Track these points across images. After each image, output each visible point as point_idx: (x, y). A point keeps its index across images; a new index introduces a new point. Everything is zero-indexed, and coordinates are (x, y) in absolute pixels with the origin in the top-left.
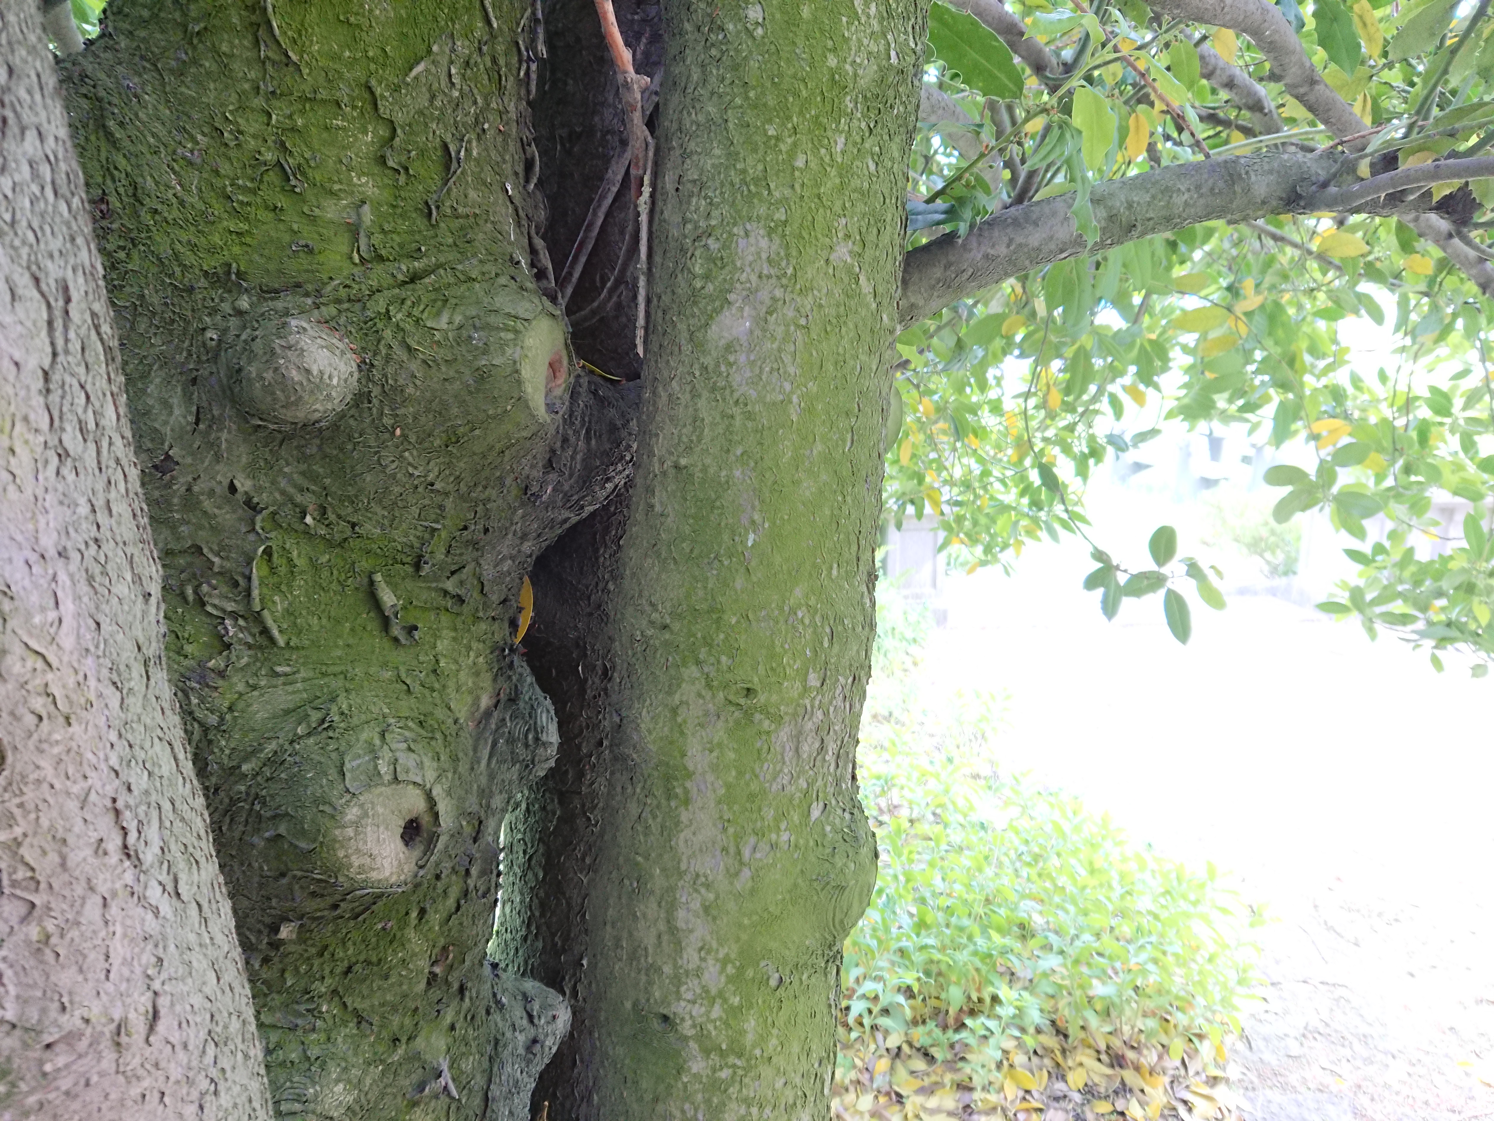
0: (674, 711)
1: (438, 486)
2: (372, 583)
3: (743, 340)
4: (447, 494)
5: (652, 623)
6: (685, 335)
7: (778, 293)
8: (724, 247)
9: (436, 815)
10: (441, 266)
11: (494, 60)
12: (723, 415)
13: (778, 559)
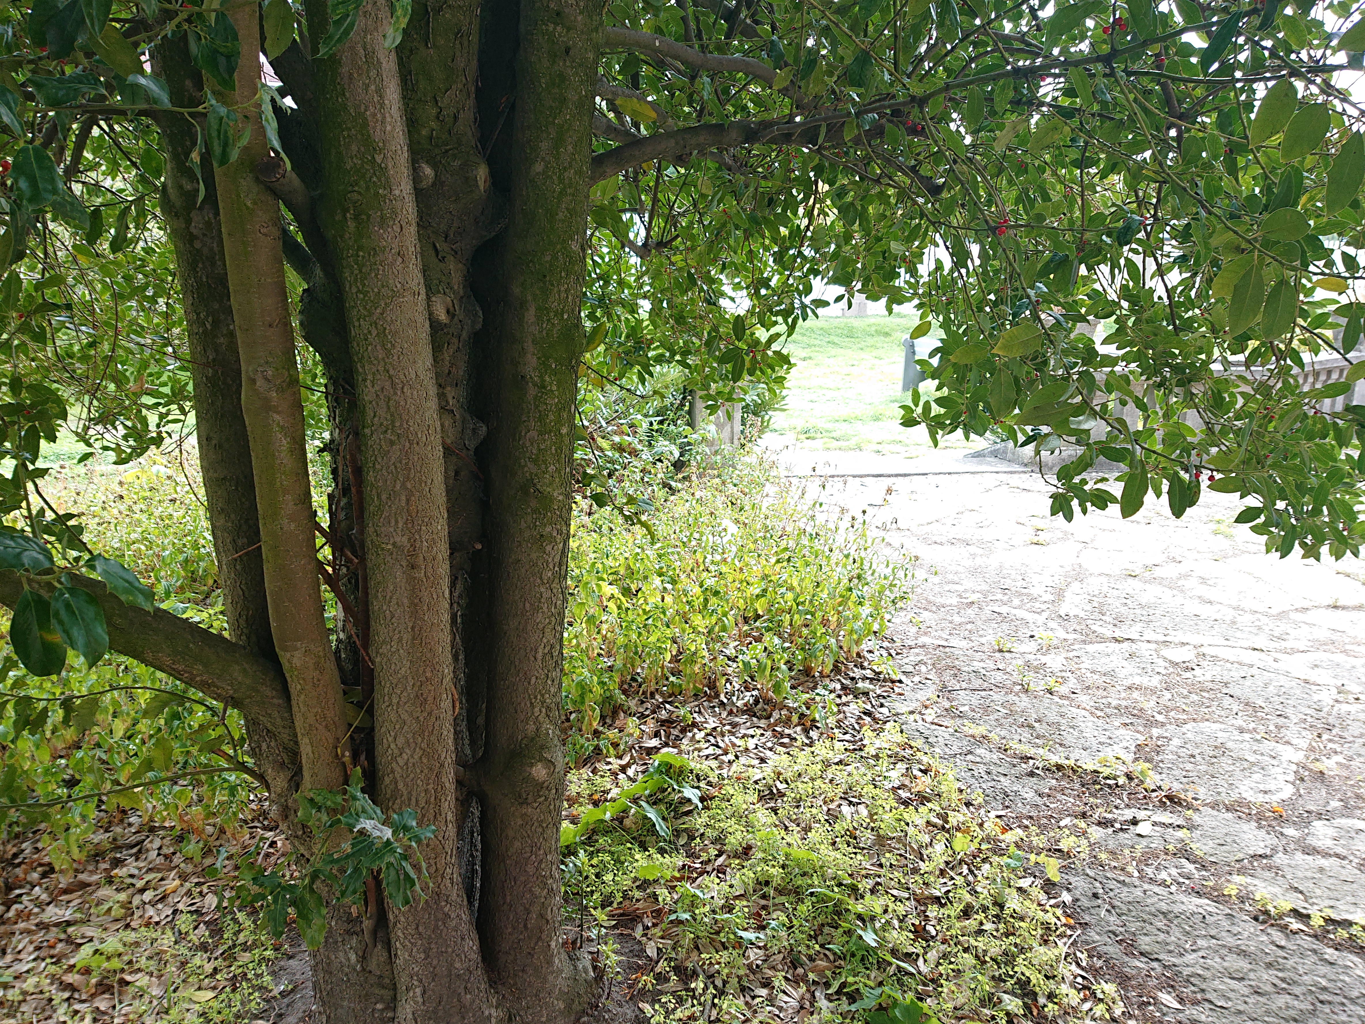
0: (522, 284)
1: (453, 213)
3: (541, 172)
4: (455, 216)
5: (515, 257)
6: (524, 170)
7: (551, 158)
8: (535, 145)
9: (454, 307)
11: (468, 89)
12: (536, 194)
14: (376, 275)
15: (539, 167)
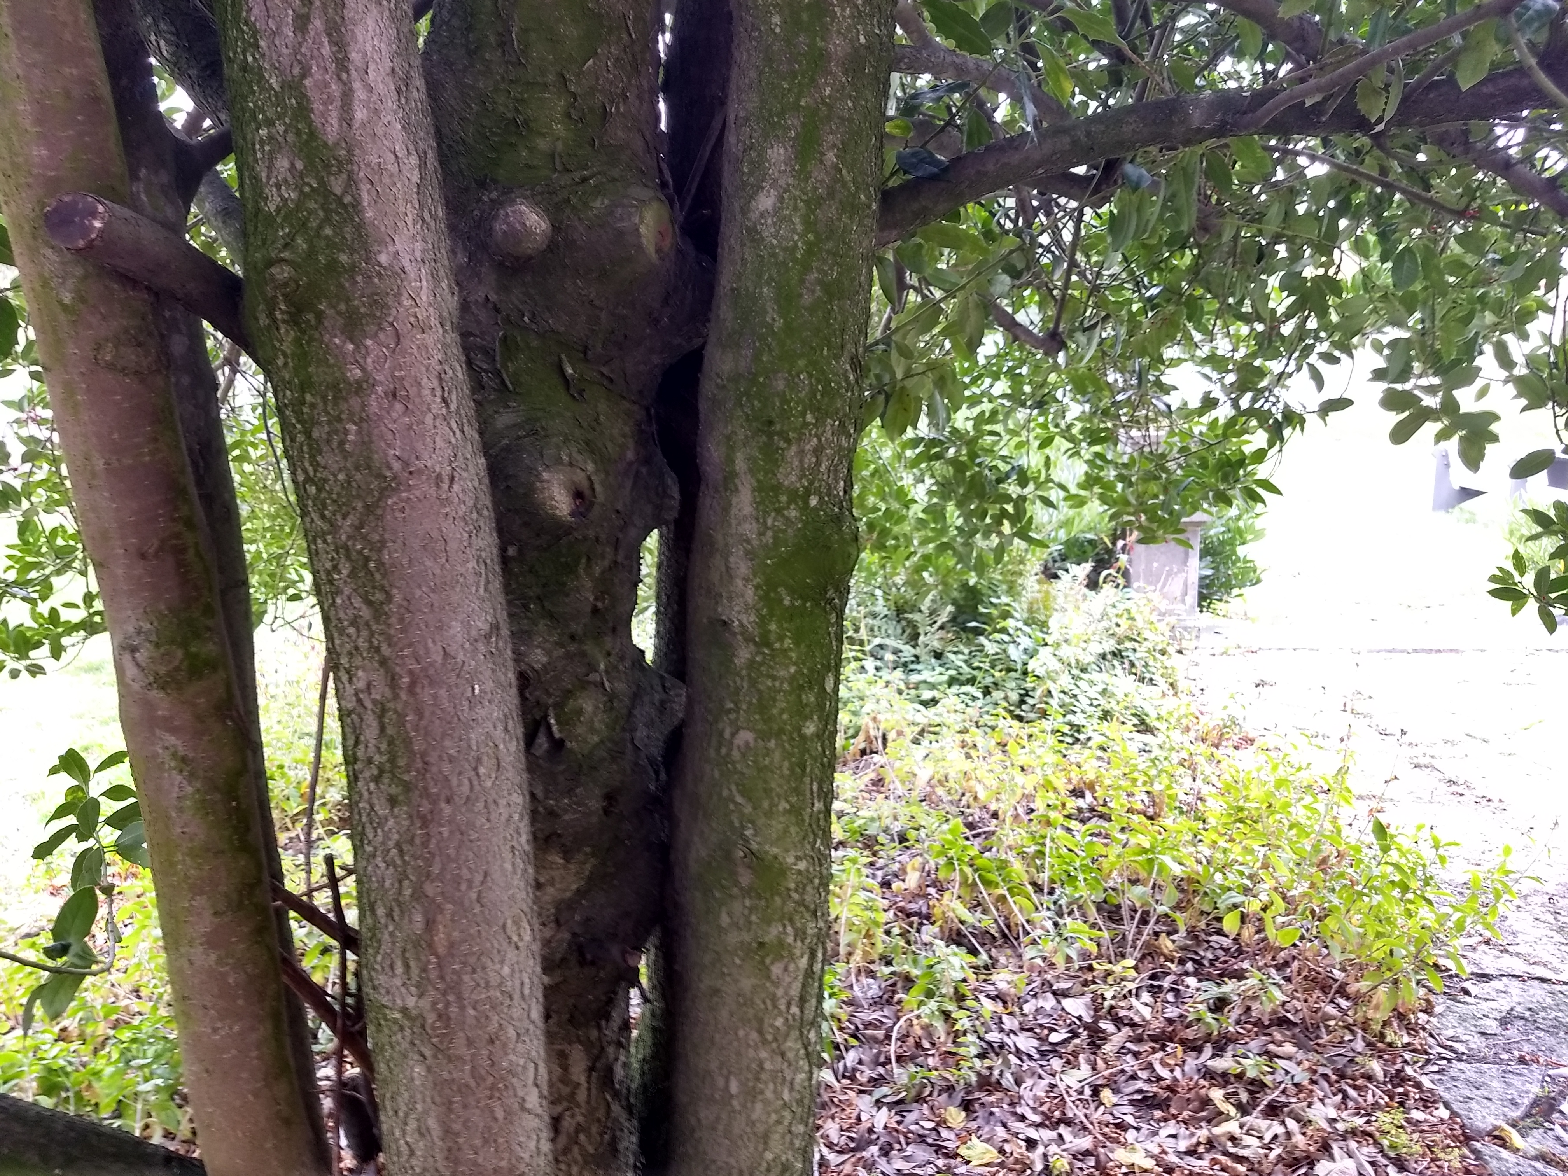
0: (729, 438)
1: (597, 303)
2: (560, 360)
3: (770, 209)
4: (601, 309)
5: (717, 385)
6: (738, 209)
7: (790, 181)
8: (759, 155)
9: (593, 490)
10: (599, 173)
11: (634, 57)
12: (758, 256)
13: (788, 342)
14: (342, 443)
15: (766, 201)
